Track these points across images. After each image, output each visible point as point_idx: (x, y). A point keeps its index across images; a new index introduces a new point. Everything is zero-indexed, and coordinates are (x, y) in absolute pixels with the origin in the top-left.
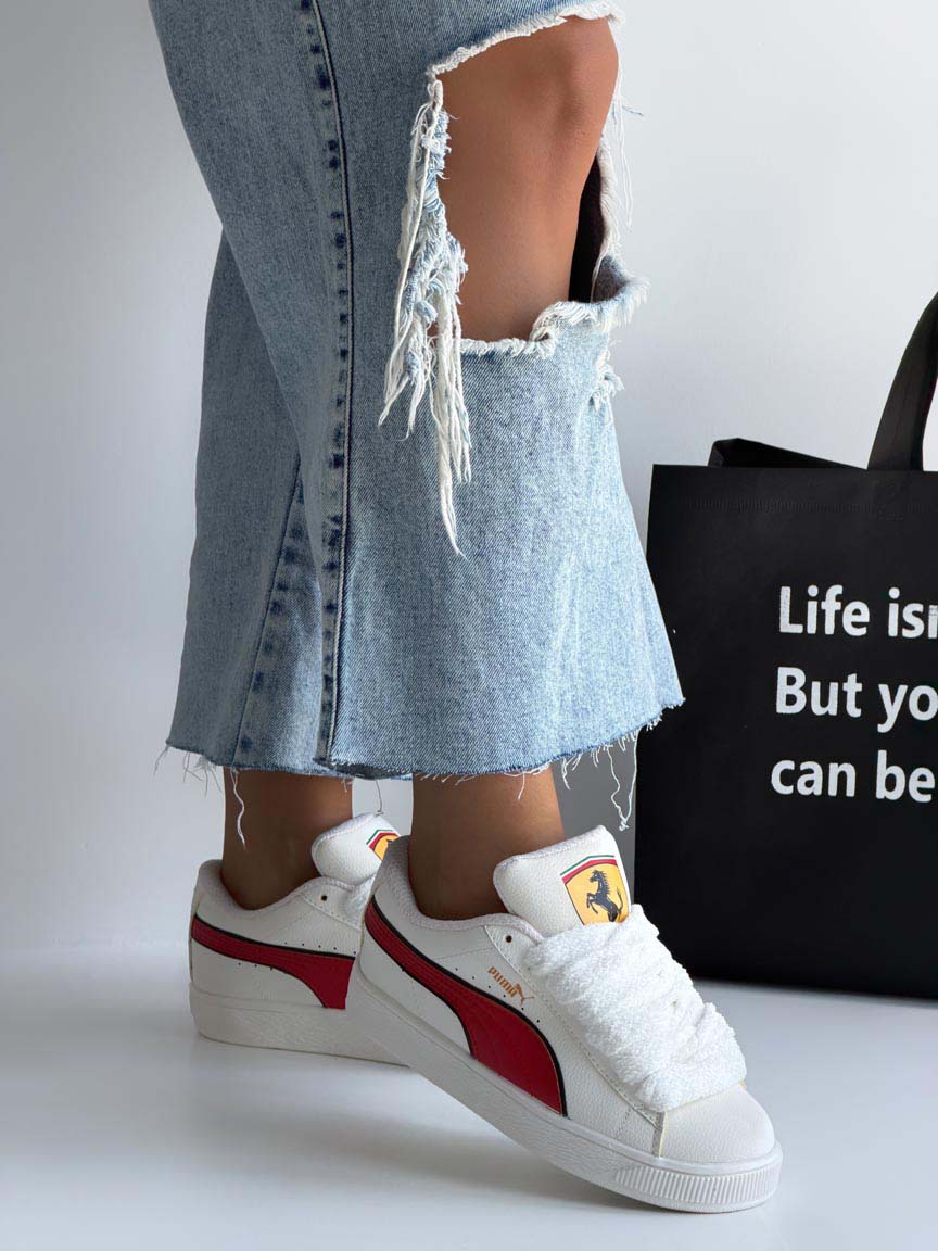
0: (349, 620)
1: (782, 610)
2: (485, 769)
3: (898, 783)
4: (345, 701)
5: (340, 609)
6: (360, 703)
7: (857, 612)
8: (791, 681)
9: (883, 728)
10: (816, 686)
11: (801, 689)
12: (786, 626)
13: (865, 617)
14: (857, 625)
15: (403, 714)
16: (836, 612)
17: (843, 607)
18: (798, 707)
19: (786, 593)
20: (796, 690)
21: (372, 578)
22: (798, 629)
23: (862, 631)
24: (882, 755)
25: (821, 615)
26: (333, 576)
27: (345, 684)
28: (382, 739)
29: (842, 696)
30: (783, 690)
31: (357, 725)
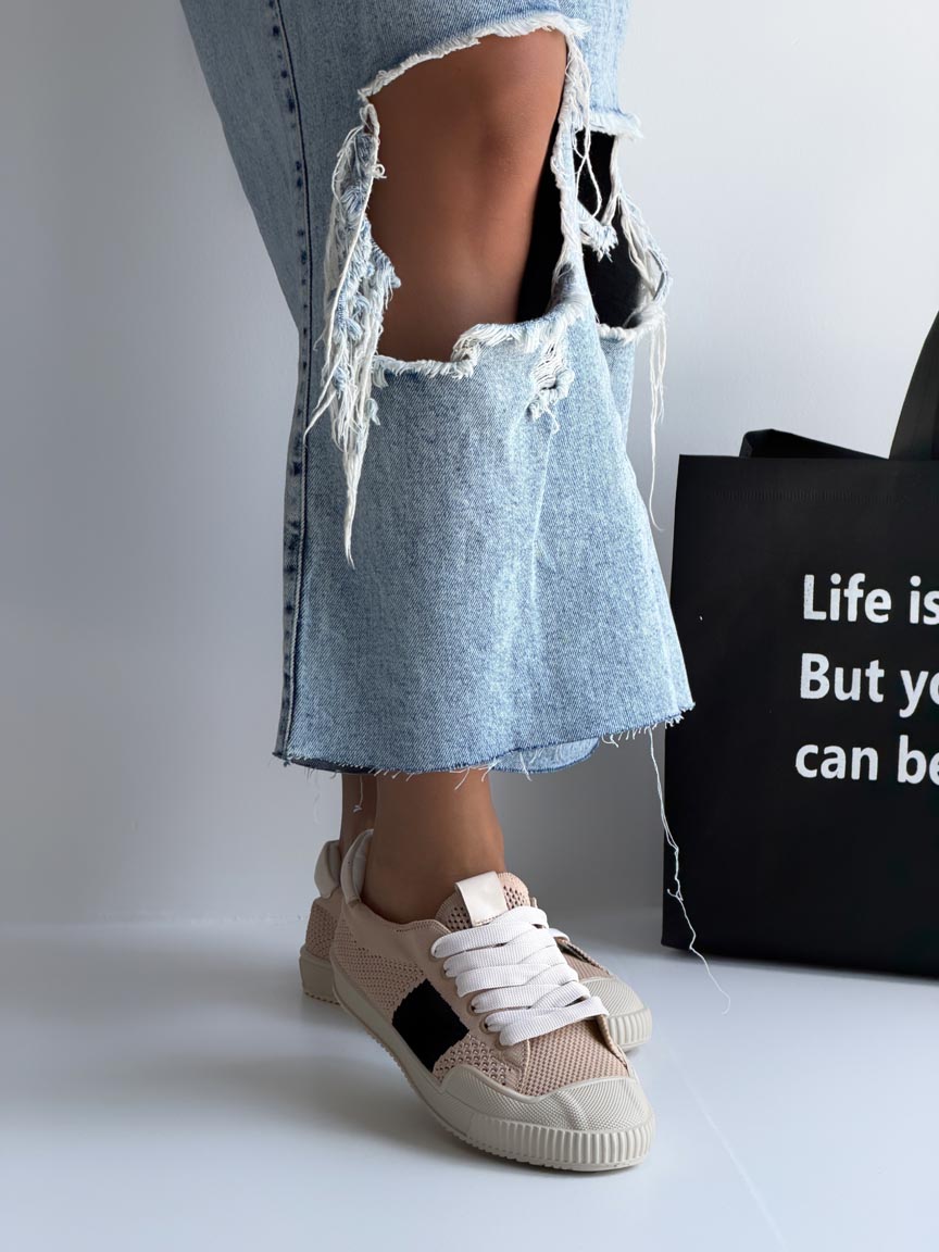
0: (305, 622)
1: (806, 597)
2: (431, 766)
3: (920, 767)
4: (301, 698)
5: (297, 610)
6: (316, 701)
7: (879, 600)
8: (815, 666)
9: (905, 713)
10: (839, 672)
11: (825, 675)
12: (810, 613)
13: (887, 604)
14: (879, 612)
15: (357, 712)
16: (859, 599)
17: (866, 595)
18: (822, 693)
19: (809, 580)
20: (819, 676)
21: (329, 581)
22: (822, 616)
23: (885, 618)
24: (904, 740)
25: (844, 602)
26: (292, 579)
27: (301, 682)
28: (338, 734)
29: (865, 681)
30: (807, 675)
31: (314, 721)
